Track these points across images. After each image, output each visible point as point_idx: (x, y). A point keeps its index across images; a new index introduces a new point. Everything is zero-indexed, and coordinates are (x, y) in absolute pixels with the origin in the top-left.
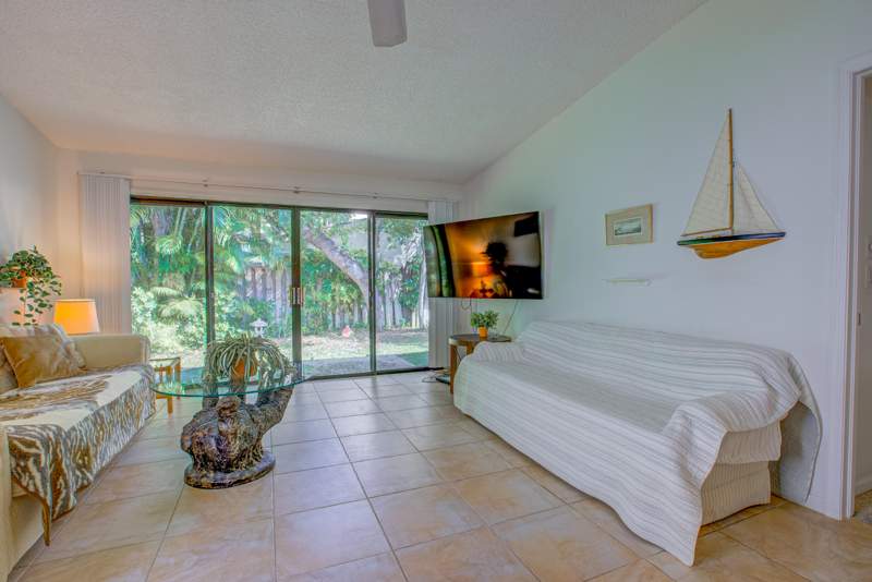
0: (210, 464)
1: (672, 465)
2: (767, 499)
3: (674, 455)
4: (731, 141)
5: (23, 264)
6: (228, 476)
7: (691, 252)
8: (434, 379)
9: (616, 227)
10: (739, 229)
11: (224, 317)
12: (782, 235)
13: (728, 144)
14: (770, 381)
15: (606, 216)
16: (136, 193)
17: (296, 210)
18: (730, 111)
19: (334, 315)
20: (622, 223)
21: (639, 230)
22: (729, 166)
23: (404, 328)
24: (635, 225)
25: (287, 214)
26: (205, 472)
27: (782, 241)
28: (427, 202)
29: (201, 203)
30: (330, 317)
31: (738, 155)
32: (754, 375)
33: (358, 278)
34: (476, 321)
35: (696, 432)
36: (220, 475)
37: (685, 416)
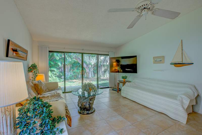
0: (85, 110)
1: (181, 106)
2: (192, 112)
3: (181, 104)
4: (182, 45)
5: (33, 67)
6: (89, 112)
7: (173, 66)
8: (111, 90)
9: (155, 60)
10: (184, 62)
11: (57, 76)
12: (193, 64)
13: (181, 46)
14: (193, 90)
15: (153, 57)
16: (50, 50)
17: (82, 54)
18: (182, 40)
19: (79, 75)
20: (157, 59)
21: (161, 61)
22: (181, 50)
23: (94, 78)
24: (160, 60)
25: (81, 54)
26: (84, 111)
27: (193, 65)
28: (109, 52)
29: (63, 52)
30: (78, 75)
31: (183, 48)
32: (190, 89)
33: (85, 67)
34: (123, 78)
35: (184, 100)
36: (88, 112)
37: (181, 97)
